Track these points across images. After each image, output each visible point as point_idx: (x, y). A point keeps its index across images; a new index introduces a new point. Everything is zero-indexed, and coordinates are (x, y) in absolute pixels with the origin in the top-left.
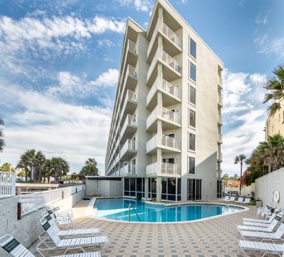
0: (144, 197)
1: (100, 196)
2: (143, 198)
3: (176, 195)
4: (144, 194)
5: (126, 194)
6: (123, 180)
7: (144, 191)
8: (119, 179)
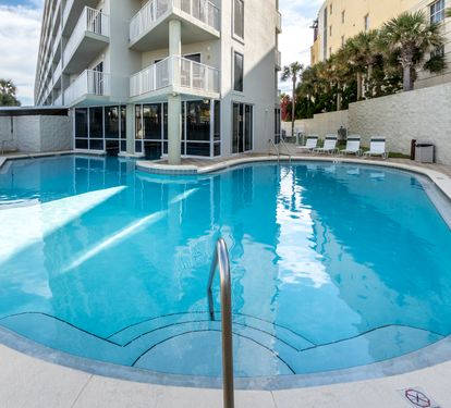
0: (124, 149)
1: (17, 151)
2: (121, 153)
3: (212, 142)
4: (124, 143)
5: (80, 144)
6: (72, 114)
7: (124, 135)
8: (63, 112)
